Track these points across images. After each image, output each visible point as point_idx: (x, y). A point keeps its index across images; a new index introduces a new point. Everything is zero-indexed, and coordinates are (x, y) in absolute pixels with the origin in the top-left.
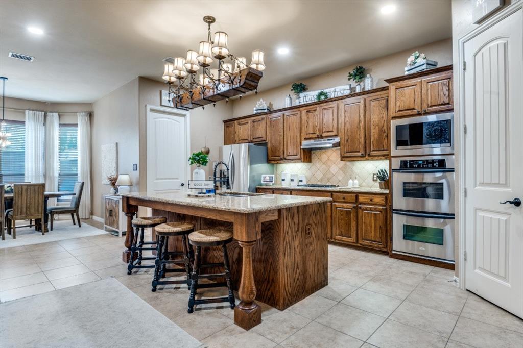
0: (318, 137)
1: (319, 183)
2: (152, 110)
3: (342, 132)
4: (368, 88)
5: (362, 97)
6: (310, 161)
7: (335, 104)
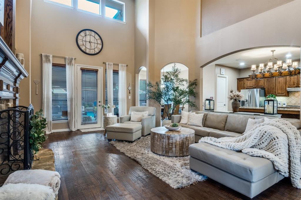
0: (296, 87)
1: (293, 105)
2: (218, 76)
6: (289, 96)
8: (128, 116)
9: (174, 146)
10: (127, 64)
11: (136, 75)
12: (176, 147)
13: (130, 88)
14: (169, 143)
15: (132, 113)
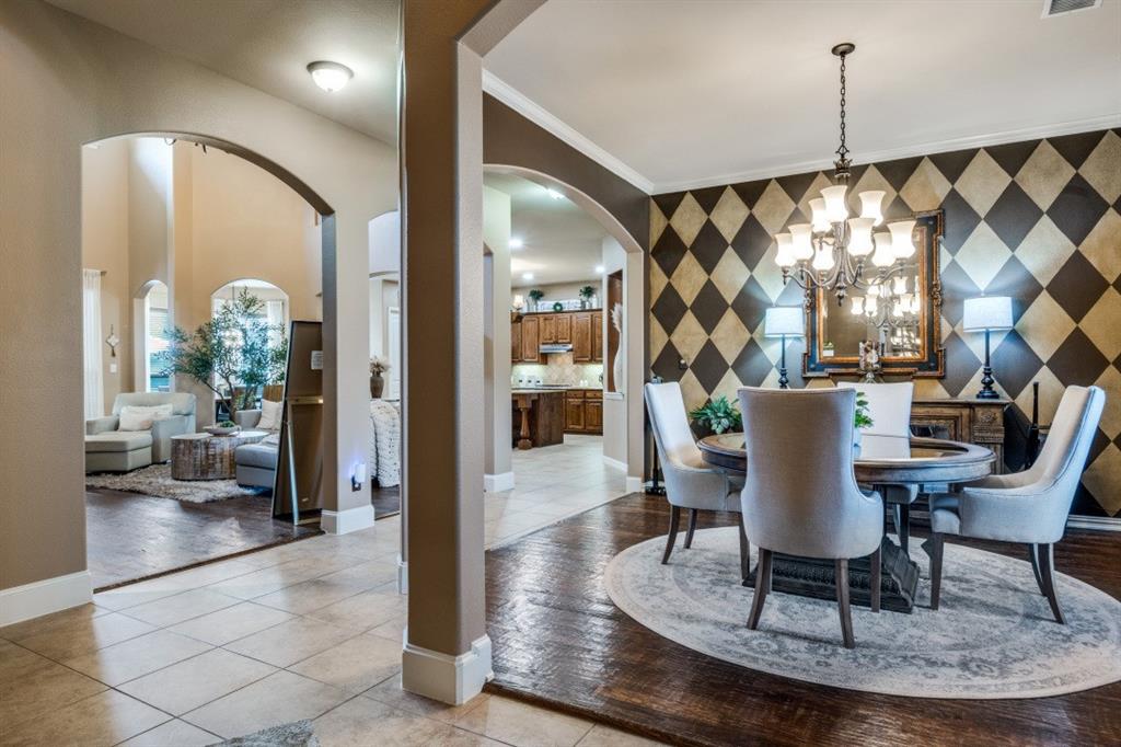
0: (554, 343)
1: (554, 384)
3: (574, 341)
4: (595, 307)
5: (589, 314)
6: (546, 363)
7: (568, 316)
8: (111, 419)
9: (218, 460)
10: (104, 269)
11: (136, 301)
12: (222, 462)
13: (114, 340)
14: (207, 455)
15: (124, 410)
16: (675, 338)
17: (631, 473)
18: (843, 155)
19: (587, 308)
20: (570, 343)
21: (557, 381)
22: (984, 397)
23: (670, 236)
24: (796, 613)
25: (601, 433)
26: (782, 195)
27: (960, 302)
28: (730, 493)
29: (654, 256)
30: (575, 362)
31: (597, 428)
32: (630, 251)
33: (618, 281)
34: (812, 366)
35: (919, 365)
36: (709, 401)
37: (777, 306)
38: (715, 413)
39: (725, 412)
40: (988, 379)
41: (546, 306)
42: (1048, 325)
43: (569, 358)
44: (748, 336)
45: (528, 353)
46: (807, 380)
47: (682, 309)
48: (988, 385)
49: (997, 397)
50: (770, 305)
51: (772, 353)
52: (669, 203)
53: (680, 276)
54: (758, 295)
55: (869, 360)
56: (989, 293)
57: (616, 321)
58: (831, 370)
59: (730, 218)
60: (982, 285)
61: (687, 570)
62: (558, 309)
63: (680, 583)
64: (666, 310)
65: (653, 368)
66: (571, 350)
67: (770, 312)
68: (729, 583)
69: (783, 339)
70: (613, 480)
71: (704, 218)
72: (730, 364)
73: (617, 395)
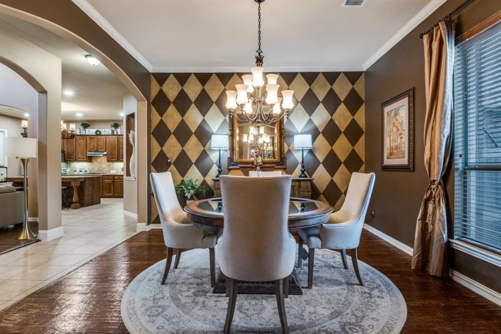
0: (95, 151)
1: (96, 172)
3: (108, 150)
4: (119, 133)
5: (116, 137)
6: (91, 162)
7: (104, 137)
16: (165, 149)
17: (140, 220)
18: (259, 54)
19: (115, 134)
20: (105, 151)
21: (98, 171)
22: (302, 177)
23: (161, 95)
24: (248, 310)
25: (122, 197)
26: (218, 81)
27: (292, 137)
28: (204, 237)
29: (152, 105)
30: (108, 161)
31: (121, 194)
32: (139, 100)
33: (132, 119)
34: (232, 163)
35: (277, 163)
36: (183, 181)
37: (216, 134)
38: (187, 187)
39: (192, 186)
40: (303, 169)
41: (90, 132)
42: (323, 147)
43: (105, 159)
44: (202, 148)
45: (80, 156)
46: (230, 170)
47: (168, 134)
48: (303, 172)
49: (306, 177)
50: (213, 134)
51: (214, 157)
52: (161, 78)
53: (167, 116)
54: (207, 129)
55: (258, 161)
56: (302, 133)
57: (131, 139)
58: (240, 165)
59: (193, 90)
60: (300, 129)
61: (178, 286)
62: (98, 134)
63: (175, 299)
64: (159, 133)
65: (152, 164)
66: (106, 155)
67: (213, 137)
68: (205, 292)
69: (220, 151)
70: (129, 225)
71: (180, 88)
72: (193, 162)
73: (132, 178)
